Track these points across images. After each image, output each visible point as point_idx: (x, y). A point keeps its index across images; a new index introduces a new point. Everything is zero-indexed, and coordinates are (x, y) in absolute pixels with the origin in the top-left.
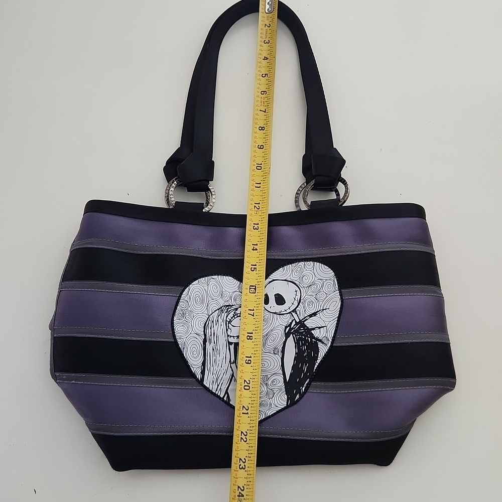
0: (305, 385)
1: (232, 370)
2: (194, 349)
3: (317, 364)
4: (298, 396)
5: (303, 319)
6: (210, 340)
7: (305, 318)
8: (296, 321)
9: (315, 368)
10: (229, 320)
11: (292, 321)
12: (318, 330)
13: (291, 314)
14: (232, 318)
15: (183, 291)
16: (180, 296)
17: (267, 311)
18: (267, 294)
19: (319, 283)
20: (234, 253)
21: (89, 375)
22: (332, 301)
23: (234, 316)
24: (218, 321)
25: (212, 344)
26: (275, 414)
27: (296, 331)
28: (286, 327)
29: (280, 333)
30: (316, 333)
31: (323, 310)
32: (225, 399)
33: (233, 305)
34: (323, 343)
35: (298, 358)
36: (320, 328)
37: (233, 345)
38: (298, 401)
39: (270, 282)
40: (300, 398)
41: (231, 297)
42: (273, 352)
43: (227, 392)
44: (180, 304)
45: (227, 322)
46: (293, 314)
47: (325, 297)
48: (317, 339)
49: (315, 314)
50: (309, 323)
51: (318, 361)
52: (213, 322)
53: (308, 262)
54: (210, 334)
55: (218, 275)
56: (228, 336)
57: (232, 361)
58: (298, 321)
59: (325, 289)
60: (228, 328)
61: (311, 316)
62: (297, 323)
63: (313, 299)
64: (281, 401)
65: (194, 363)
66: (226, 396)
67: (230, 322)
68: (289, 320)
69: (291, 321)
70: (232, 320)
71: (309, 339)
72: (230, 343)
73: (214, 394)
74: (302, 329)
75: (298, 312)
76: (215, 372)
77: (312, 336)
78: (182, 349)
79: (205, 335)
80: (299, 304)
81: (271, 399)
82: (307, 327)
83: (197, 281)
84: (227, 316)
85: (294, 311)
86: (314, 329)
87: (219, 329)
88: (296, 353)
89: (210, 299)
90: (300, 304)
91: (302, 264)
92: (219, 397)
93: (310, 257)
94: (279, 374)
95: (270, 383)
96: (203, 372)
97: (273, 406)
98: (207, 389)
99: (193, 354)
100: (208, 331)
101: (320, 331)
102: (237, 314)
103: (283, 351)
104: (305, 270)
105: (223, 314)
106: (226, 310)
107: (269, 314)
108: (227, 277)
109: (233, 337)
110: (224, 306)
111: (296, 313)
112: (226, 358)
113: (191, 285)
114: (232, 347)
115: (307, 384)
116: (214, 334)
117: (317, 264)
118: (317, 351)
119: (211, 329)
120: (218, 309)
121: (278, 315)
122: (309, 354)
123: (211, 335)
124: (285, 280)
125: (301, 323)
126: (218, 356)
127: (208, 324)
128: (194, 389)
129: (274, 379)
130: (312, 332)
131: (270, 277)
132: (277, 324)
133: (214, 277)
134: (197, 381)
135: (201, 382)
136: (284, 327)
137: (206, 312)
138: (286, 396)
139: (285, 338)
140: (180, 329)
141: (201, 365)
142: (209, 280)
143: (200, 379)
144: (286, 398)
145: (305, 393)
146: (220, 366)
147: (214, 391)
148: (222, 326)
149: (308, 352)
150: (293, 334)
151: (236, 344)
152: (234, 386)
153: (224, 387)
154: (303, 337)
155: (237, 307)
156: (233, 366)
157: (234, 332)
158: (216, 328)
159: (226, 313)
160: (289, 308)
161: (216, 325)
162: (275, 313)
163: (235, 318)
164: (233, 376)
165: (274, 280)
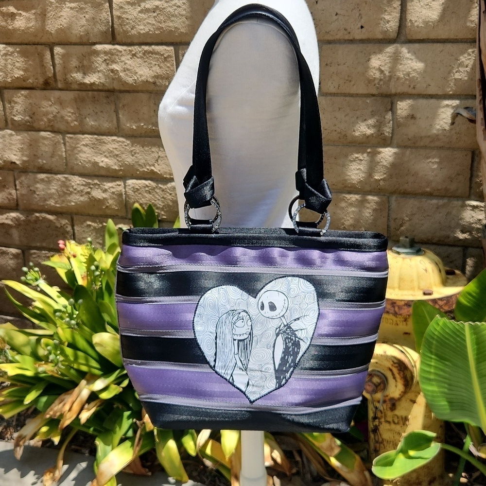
0: (289, 372)
1: (236, 360)
2: (208, 343)
3: (299, 357)
4: (284, 381)
5: (289, 322)
6: (220, 337)
7: (291, 321)
8: (284, 324)
9: (297, 360)
10: (234, 322)
11: (282, 324)
12: (300, 332)
14: (236, 320)
15: (200, 299)
16: (198, 303)
17: (263, 315)
18: (262, 302)
19: (303, 295)
22: (310, 310)
23: (238, 319)
24: (226, 322)
25: (222, 340)
26: (266, 394)
27: (284, 332)
28: (277, 329)
29: (272, 332)
30: (299, 334)
31: (305, 316)
33: (237, 310)
34: (304, 341)
35: (286, 352)
36: (301, 330)
37: (237, 341)
38: (284, 384)
39: (265, 292)
40: (286, 382)
41: (236, 303)
42: (266, 347)
43: (232, 376)
44: (198, 309)
45: (233, 324)
46: (282, 318)
47: (306, 306)
48: (299, 339)
49: (298, 319)
50: (294, 326)
51: (300, 355)
52: (222, 323)
53: (295, 278)
55: (226, 285)
56: (233, 334)
57: (236, 353)
58: (286, 324)
59: (307, 301)
60: (233, 328)
61: (295, 320)
63: (297, 307)
64: (272, 384)
65: (209, 354)
66: (231, 378)
69: (280, 324)
70: (236, 322)
71: (294, 338)
72: (235, 340)
73: (223, 377)
74: (288, 330)
75: (286, 317)
76: (223, 361)
77: (296, 337)
78: (200, 344)
79: (217, 333)
80: (286, 311)
81: (264, 382)
82: (292, 329)
83: (210, 291)
84: (232, 319)
85: (283, 316)
86: (297, 330)
87: (226, 329)
88: (284, 349)
89: (220, 304)
90: (288, 310)
91: (290, 278)
92: (226, 379)
93: (296, 274)
94: (270, 363)
95: (263, 369)
97: (265, 387)
98: (218, 373)
99: (207, 346)
100: (219, 331)
101: (302, 332)
102: (240, 317)
103: (274, 347)
104: (292, 284)
105: (230, 317)
106: (232, 314)
107: (264, 318)
108: (233, 287)
109: (237, 335)
110: (231, 311)
112: (231, 350)
113: (205, 294)
114: (236, 342)
115: (291, 372)
116: (223, 332)
117: (302, 280)
118: (299, 348)
119: (221, 328)
120: (226, 313)
121: (271, 319)
122: (293, 349)
123: (221, 333)
124: (277, 291)
125: (288, 326)
126: (225, 349)
127: (219, 324)
129: (267, 367)
131: (265, 287)
132: (270, 326)
133: (223, 287)
134: (211, 366)
135: (213, 368)
136: (275, 329)
137: (217, 315)
138: (275, 380)
139: (275, 337)
140: (199, 329)
141: (214, 355)
142: (219, 289)
143: (213, 365)
144: (275, 382)
145: (289, 378)
146: (227, 356)
147: (222, 375)
148: (229, 327)
149: (292, 348)
150: (281, 333)
151: (239, 341)
152: (237, 371)
153: (230, 372)
154: (289, 336)
155: (240, 311)
156: (237, 356)
157: (238, 331)
158: (224, 327)
159: (232, 316)
160: (279, 314)
161: (224, 325)
162: (268, 318)
163: (238, 321)
164: (236, 364)
165: (268, 291)
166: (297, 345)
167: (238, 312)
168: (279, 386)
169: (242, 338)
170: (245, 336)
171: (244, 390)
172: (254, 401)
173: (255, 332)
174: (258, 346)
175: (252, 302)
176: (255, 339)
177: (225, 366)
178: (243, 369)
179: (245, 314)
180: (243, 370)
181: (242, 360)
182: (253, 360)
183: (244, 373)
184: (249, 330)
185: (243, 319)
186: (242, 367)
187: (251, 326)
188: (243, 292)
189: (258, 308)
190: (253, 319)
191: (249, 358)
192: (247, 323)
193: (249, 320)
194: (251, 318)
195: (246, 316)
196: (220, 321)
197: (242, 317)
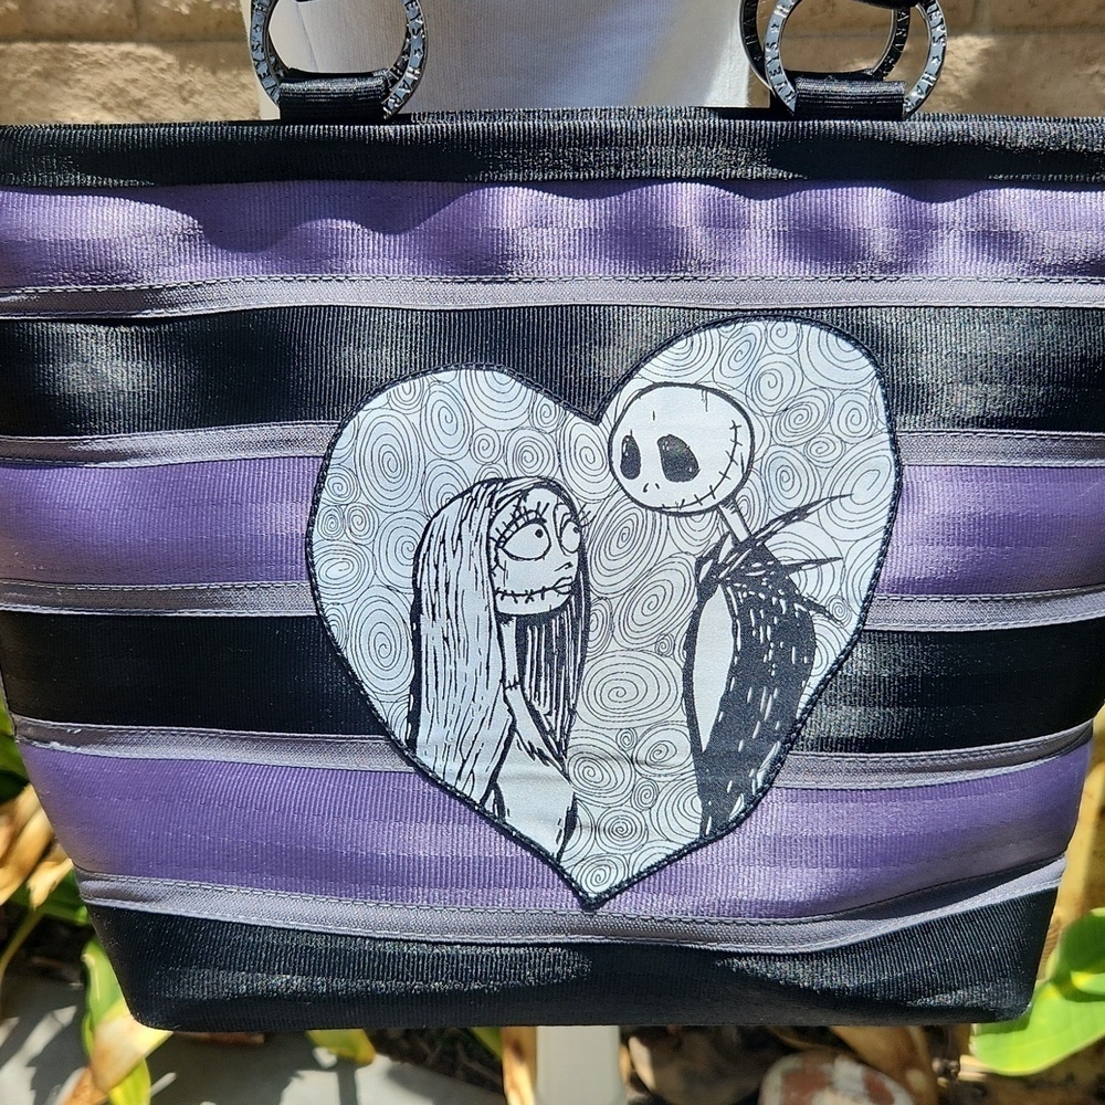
0: (766, 764)
1: (511, 711)
2: (381, 639)
3: (809, 691)
4: (739, 805)
6: (433, 606)
7: (768, 526)
8: (735, 537)
9: (802, 706)
10: (497, 536)
11: (724, 537)
12: (813, 573)
13: (721, 512)
14: (508, 528)
15: (337, 436)
16: (328, 455)
18: (631, 437)
19: (818, 402)
22: (863, 468)
23: (515, 521)
24: (459, 537)
25: (442, 620)
26: (658, 866)
27: (738, 575)
28: (700, 562)
29: (679, 579)
30: (807, 583)
31: (832, 499)
32: (489, 806)
33: (511, 480)
34: (831, 617)
35: (745, 668)
37: (513, 624)
38: (740, 819)
39: (643, 392)
41: (504, 449)
42: (652, 648)
43: (493, 784)
44: (331, 483)
45: (493, 544)
46: (726, 512)
47: (838, 452)
48: (811, 605)
50: (784, 546)
51: (814, 681)
52: (443, 541)
53: (780, 324)
54: (433, 588)
55: (458, 369)
56: (495, 593)
57: (510, 679)
58: (742, 536)
59: (839, 425)
60: (493, 564)
61: (787, 518)
62: (739, 547)
63: (794, 457)
64: (682, 819)
65: (384, 685)
66: (492, 795)
67: (502, 541)
68: (711, 535)
69: (716, 538)
70: (508, 535)
71: (783, 602)
72: (503, 618)
74: (757, 565)
75: (743, 507)
77: (793, 596)
78: (341, 642)
79: (418, 592)
80: (745, 479)
81: (646, 813)
82: (773, 558)
83: (382, 398)
84: (491, 522)
85: (730, 500)
86: (797, 567)
87: (464, 569)
88: (736, 652)
89: (429, 456)
91: (755, 327)
93: (787, 304)
94: (675, 723)
95: (642, 753)
96: (414, 718)
97: (653, 836)
99: (378, 654)
100: (428, 577)
101: (820, 576)
102: (527, 513)
103: (690, 646)
104: (767, 351)
105: (477, 514)
106: (486, 500)
107: (639, 512)
108: (488, 373)
109: (513, 594)
110: (482, 483)
111: (738, 510)
112: (488, 668)
113: (361, 414)
114: (509, 631)
116: (447, 585)
117: (813, 332)
118: (809, 648)
119: (436, 567)
120: (461, 495)
121: (672, 518)
122: (782, 655)
123: (437, 590)
124: (696, 386)
125: (755, 547)
126: (461, 661)
127: (429, 548)
129: (659, 743)
130: (794, 577)
131: (642, 371)
132: (670, 549)
133: (443, 376)
134: (395, 744)
136: (693, 561)
137: (418, 506)
138: (698, 803)
139: (695, 599)
140: (334, 572)
141: (408, 692)
142: (426, 388)
143: (403, 740)
144: (700, 810)
145: (764, 791)
146: (468, 695)
147: (450, 781)
148: (476, 560)
149: (776, 649)
150: (724, 583)
151: (524, 622)
152: (517, 763)
153: (484, 768)
154: (762, 596)
155: (525, 483)
156: (515, 696)
157: (518, 577)
158: (452, 563)
159: (489, 509)
160: (712, 493)
161: (454, 552)
162: (661, 510)
163: (518, 529)
164: (513, 729)
165: (655, 386)
166: (798, 633)
167: (515, 486)
168: (719, 828)
169: (538, 607)
170: (554, 600)
171: (552, 847)
172: (601, 900)
173: (598, 580)
174: (613, 646)
175: (583, 442)
176: (599, 611)
177: (459, 743)
178: (547, 753)
179: (552, 497)
180: (545, 759)
181: (542, 710)
182: (591, 710)
183: (552, 770)
184: (572, 572)
185: (542, 521)
186: (539, 743)
187: (581, 550)
188: (540, 396)
189: (611, 469)
190: (590, 517)
191: (572, 702)
192: (559, 538)
193: (571, 525)
194: (581, 516)
195: (556, 507)
196: (435, 533)
197: (537, 512)
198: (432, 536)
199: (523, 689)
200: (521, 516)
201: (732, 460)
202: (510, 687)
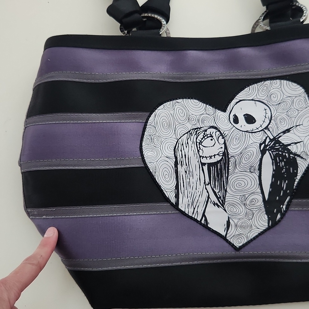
0: (286, 203)
1: (208, 192)
2: (166, 173)
3: (297, 180)
4: (279, 216)
5: (277, 136)
6: (181, 162)
7: (279, 134)
10: (199, 142)
11: (266, 138)
12: (294, 146)
13: (264, 131)
14: (202, 139)
15: (149, 116)
16: (147, 122)
17: (238, 129)
18: (235, 115)
19: (289, 101)
20: (197, 76)
21: (59, 208)
22: (305, 117)
23: (204, 137)
24: (188, 143)
25: (184, 166)
26: (257, 237)
29: (255, 150)
30: (293, 148)
32: (203, 222)
33: (201, 128)
34: (302, 158)
35: (277, 175)
36: (296, 143)
37: (206, 166)
38: (279, 221)
40: (282, 218)
41: (199, 121)
42: (249, 171)
44: (147, 129)
45: (198, 144)
46: (266, 131)
47: (296, 113)
48: (295, 154)
49: (288, 131)
50: (284, 139)
51: (299, 177)
52: (183, 144)
53: (275, 81)
54: (181, 156)
55: (183, 98)
56: (200, 157)
57: (207, 182)
59: (296, 106)
60: (199, 149)
62: (271, 140)
63: (284, 116)
64: (262, 222)
65: (167, 187)
66: (204, 218)
67: (201, 143)
68: (262, 137)
69: (264, 138)
70: (202, 141)
71: (287, 154)
72: (203, 164)
73: (191, 218)
74: (277, 145)
75: (271, 129)
76: (189, 195)
77: (290, 152)
78: (154, 174)
79: (176, 158)
80: (270, 122)
81: (251, 220)
82: (282, 143)
83: (162, 107)
84: (197, 138)
85: (267, 128)
86: (290, 145)
88: (274, 170)
89: (177, 123)
90: (272, 121)
91: (268, 82)
92: (196, 220)
93: (276, 75)
94: (257, 193)
95: (248, 203)
96: (177, 196)
97: (254, 227)
98: (183, 213)
99: (165, 177)
100: (179, 154)
101: (297, 147)
102: (207, 135)
103: (260, 169)
104: (272, 88)
105: (192, 137)
106: (195, 133)
107: (240, 132)
108: (192, 100)
109: (206, 157)
110: (193, 129)
111: (269, 131)
112: (200, 179)
113: (157, 110)
115: (288, 202)
116: (185, 155)
117: (284, 82)
118: (296, 168)
119: (181, 151)
120: (187, 133)
121: (250, 134)
123: (182, 157)
124: (252, 100)
125: (276, 140)
126: (191, 178)
127: (178, 147)
128: (169, 214)
129: (253, 199)
130: (289, 147)
131: (236, 97)
132: (251, 142)
133: (178, 101)
134: (172, 204)
135: (176, 206)
136: (258, 145)
137: (174, 136)
138: (266, 216)
139: (260, 155)
140: (149, 154)
141: (175, 188)
142: (174, 104)
143: (174, 203)
144: (267, 219)
145: (286, 211)
146: (194, 188)
147: (190, 214)
148: (193, 148)
149: (286, 169)
151: (210, 165)
154: (280, 153)
156: (209, 187)
157: (206, 152)
158: (186, 150)
159: (196, 135)
160: (261, 126)
161: (186, 147)
162: (247, 132)
163: (205, 139)
164: (209, 197)
165: (240, 101)
167: (202, 129)
168: (273, 224)
169: (213, 160)
170: (218, 158)
171: (224, 234)
172: (241, 248)
173: (230, 151)
174: (237, 171)
175: (221, 116)
176: (232, 160)
178: (219, 204)
179: (214, 130)
180: (218, 206)
182: (231, 190)
184: (223, 150)
185: (212, 136)
188: (208, 106)
189: (230, 123)
190: (226, 135)
191: (226, 188)
192: (218, 140)
193: (221, 137)
194: (223, 134)
195: (216, 132)
196: (180, 143)
197: (210, 134)
198: (179, 144)
199: (211, 185)
200: (206, 136)
201: (266, 117)
202: (207, 185)
